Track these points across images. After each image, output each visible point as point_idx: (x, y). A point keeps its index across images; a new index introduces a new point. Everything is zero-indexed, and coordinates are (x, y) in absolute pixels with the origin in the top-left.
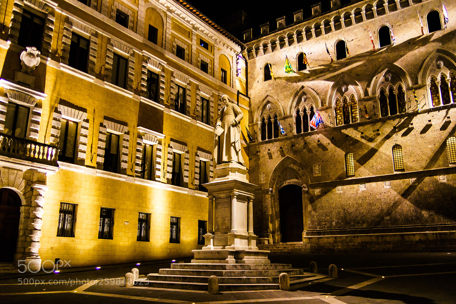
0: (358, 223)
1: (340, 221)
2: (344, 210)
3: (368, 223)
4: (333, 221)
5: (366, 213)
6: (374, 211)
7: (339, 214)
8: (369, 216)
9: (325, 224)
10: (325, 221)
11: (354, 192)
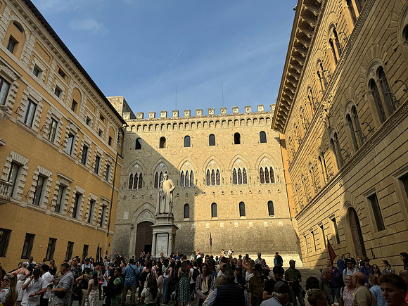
0: (189, 249)
2: (181, 240)
6: (199, 242)
7: (178, 243)
8: (196, 245)
11: (188, 229)
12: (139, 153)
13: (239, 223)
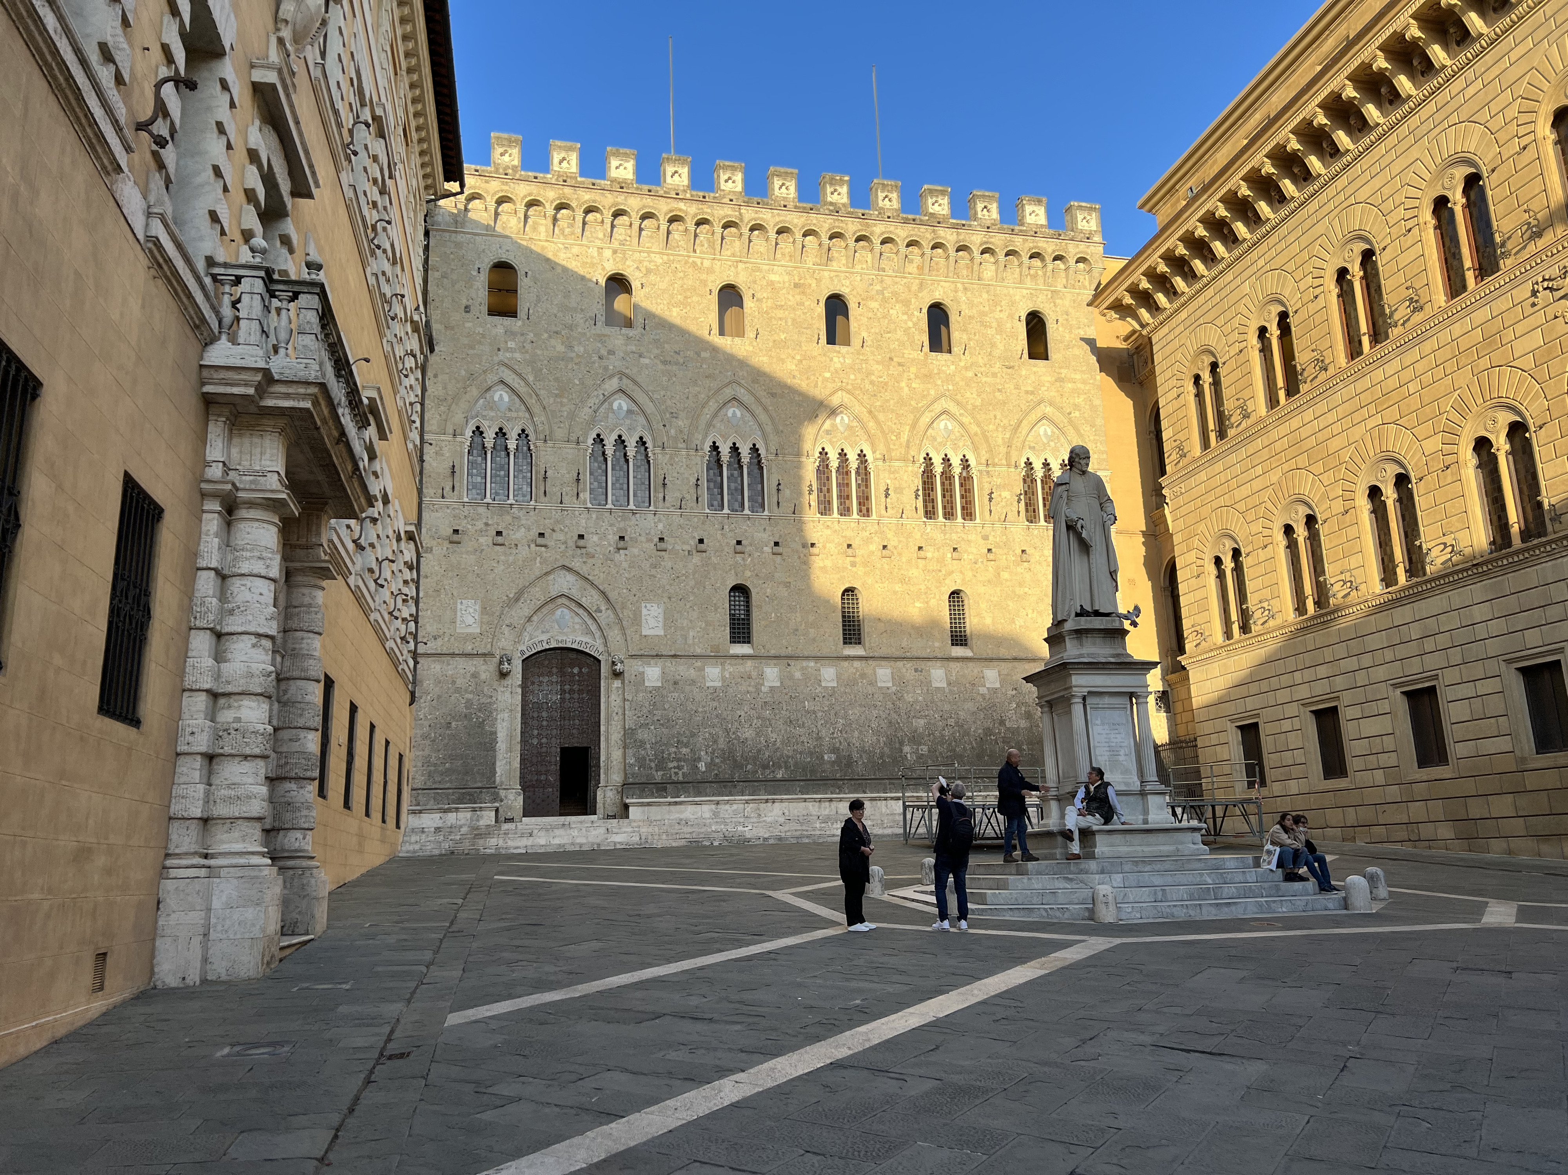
0: (765, 767)
1: (717, 761)
2: (727, 731)
3: (786, 768)
4: (699, 759)
5: (783, 742)
6: (802, 739)
7: (715, 742)
8: (788, 751)
9: (679, 768)
10: (679, 760)
11: (751, 689)
12: (510, 333)
13: (948, 673)
